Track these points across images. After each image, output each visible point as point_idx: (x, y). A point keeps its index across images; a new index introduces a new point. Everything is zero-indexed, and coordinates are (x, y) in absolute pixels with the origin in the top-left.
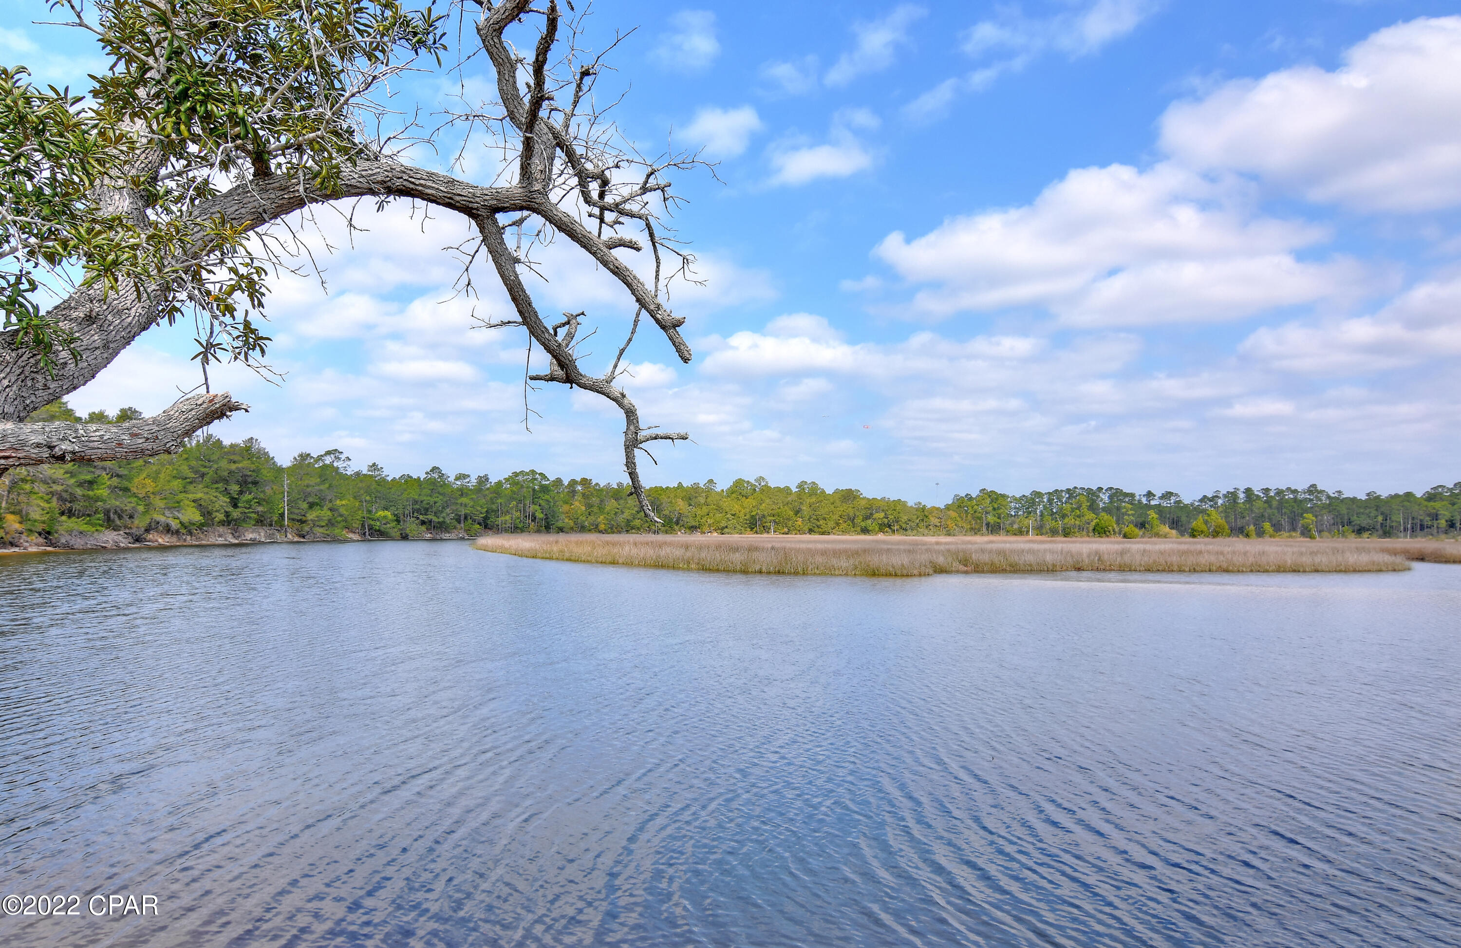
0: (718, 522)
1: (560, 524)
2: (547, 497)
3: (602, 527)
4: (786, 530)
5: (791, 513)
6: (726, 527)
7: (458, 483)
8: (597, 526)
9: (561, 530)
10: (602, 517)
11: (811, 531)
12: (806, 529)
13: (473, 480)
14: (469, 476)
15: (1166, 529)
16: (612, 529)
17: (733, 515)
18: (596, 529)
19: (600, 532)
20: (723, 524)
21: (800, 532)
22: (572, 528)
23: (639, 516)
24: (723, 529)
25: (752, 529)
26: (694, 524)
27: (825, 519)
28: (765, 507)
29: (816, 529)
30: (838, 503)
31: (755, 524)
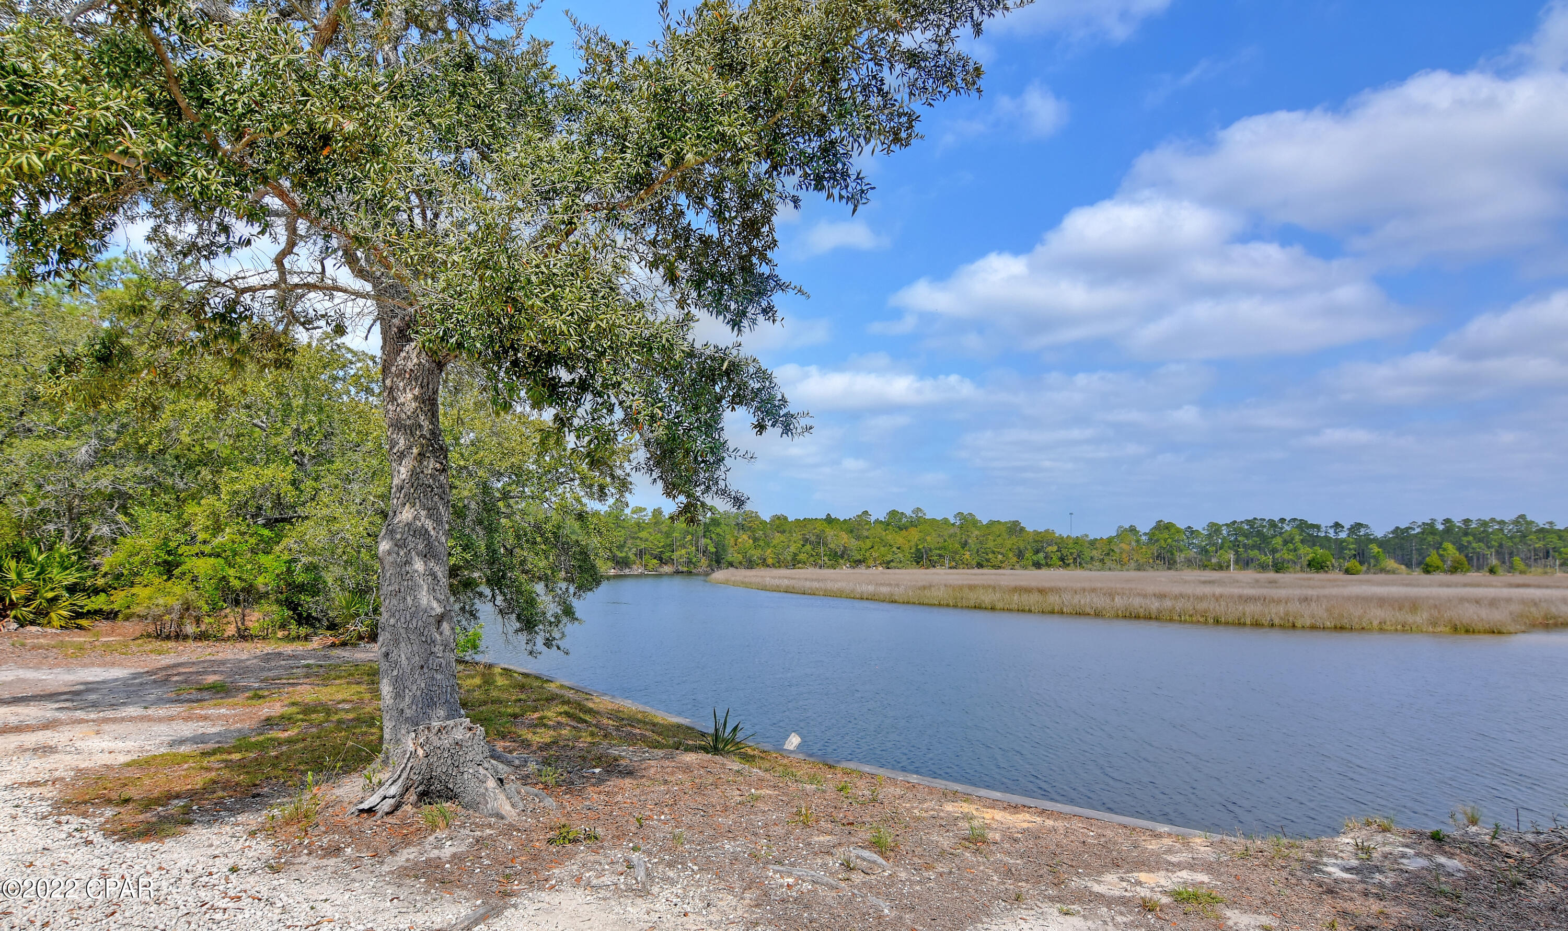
0: (883, 556)
1: (730, 558)
2: (718, 530)
3: (770, 561)
4: (954, 564)
5: (957, 546)
6: (892, 561)
7: (635, 516)
8: (765, 559)
9: (731, 564)
10: (769, 551)
11: (980, 566)
12: (974, 563)
13: (649, 512)
14: (645, 509)
15: (1391, 564)
16: (778, 562)
17: (899, 548)
18: (764, 563)
19: (768, 566)
20: (889, 558)
21: (968, 566)
22: (740, 563)
23: (803, 550)
24: (888, 562)
25: (918, 563)
26: (859, 557)
27: (994, 552)
28: (932, 540)
29: (985, 563)
30: (1005, 536)
31: (921, 558)
